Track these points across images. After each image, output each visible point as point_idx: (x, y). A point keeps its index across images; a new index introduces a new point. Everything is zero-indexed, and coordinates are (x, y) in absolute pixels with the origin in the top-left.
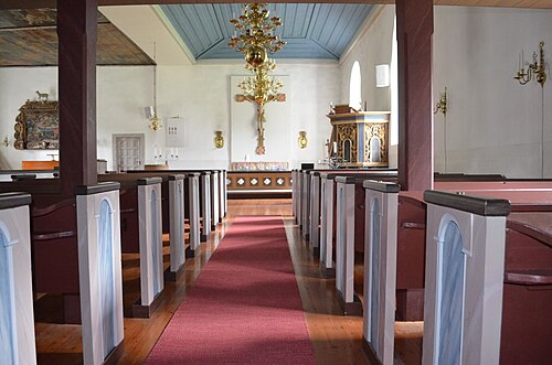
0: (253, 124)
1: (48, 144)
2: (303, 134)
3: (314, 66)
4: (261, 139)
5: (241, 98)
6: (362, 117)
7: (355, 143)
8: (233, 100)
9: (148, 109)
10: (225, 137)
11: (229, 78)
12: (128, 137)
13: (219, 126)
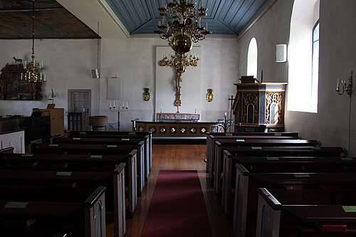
0: (172, 83)
1: (22, 96)
2: (210, 91)
3: (220, 39)
4: (178, 95)
5: (163, 64)
6: (264, 87)
7: (257, 107)
8: (157, 64)
9: (94, 71)
10: (151, 92)
11: (154, 48)
12: (80, 92)
13: (147, 84)
